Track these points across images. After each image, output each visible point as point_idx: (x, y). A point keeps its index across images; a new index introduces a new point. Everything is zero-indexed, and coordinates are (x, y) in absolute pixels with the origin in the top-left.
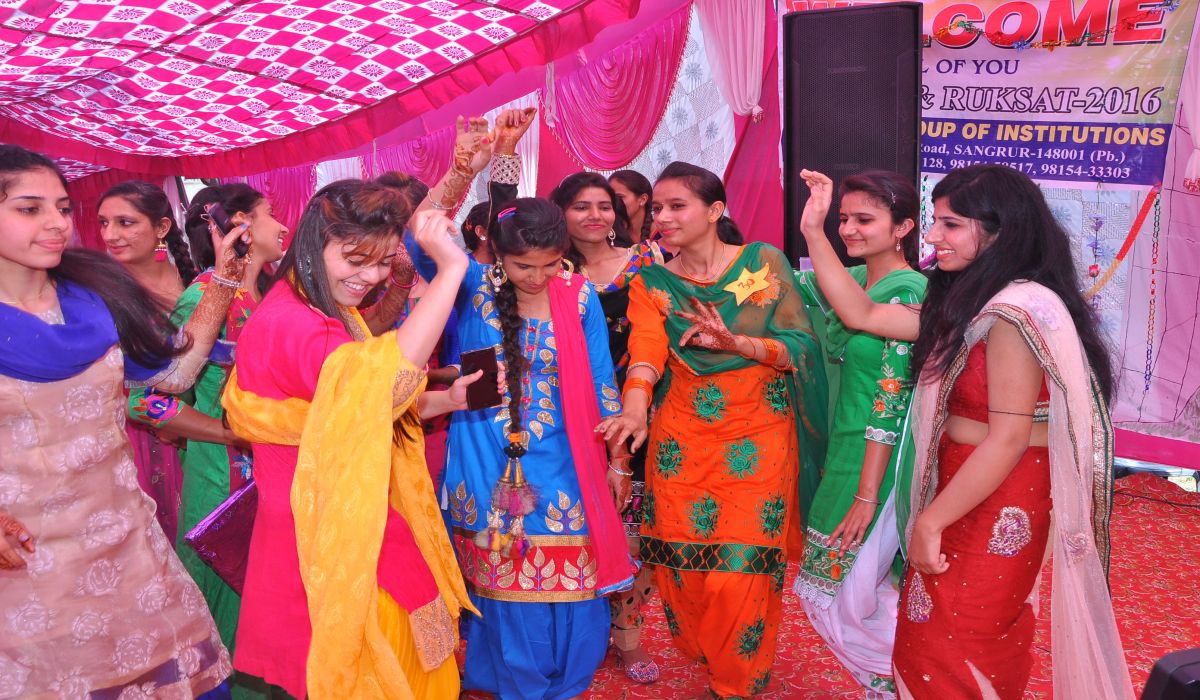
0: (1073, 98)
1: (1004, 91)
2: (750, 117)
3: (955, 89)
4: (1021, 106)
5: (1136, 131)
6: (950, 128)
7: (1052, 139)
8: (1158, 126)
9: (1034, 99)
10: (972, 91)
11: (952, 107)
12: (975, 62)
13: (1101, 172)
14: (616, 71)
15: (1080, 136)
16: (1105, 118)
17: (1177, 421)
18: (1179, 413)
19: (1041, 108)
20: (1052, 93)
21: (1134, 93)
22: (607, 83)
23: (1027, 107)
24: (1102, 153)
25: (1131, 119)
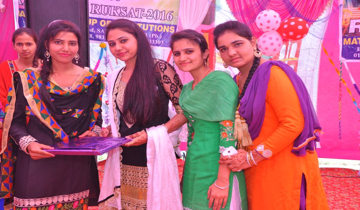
0: (142, 13)
1: (116, 8)
3: (96, 5)
4: (123, 15)
5: (165, 27)
6: (95, 21)
8: (173, 25)
9: (128, 12)
10: (103, 7)
11: (95, 13)
13: (154, 42)
15: (145, 28)
16: (153, 21)
19: (131, 16)
20: (135, 10)
21: (163, 12)
23: (125, 15)
24: (153, 35)
25: (163, 22)
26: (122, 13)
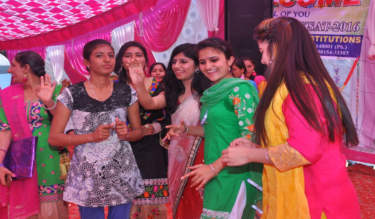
0: (329, 26)
1: (304, 23)
2: (214, 32)
5: (351, 38)
7: (321, 41)
8: (358, 36)
9: (315, 26)
12: (294, 12)
13: (339, 53)
14: (164, 14)
15: (331, 40)
16: (340, 33)
17: (371, 147)
18: (371, 144)
19: (317, 30)
20: (321, 24)
21: (350, 24)
22: (160, 19)
23: (313, 29)
24: (339, 46)
25: (349, 33)
26: (310, 28)
